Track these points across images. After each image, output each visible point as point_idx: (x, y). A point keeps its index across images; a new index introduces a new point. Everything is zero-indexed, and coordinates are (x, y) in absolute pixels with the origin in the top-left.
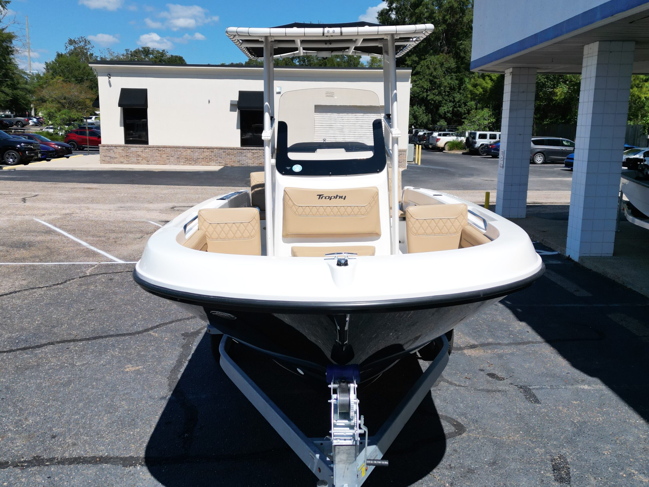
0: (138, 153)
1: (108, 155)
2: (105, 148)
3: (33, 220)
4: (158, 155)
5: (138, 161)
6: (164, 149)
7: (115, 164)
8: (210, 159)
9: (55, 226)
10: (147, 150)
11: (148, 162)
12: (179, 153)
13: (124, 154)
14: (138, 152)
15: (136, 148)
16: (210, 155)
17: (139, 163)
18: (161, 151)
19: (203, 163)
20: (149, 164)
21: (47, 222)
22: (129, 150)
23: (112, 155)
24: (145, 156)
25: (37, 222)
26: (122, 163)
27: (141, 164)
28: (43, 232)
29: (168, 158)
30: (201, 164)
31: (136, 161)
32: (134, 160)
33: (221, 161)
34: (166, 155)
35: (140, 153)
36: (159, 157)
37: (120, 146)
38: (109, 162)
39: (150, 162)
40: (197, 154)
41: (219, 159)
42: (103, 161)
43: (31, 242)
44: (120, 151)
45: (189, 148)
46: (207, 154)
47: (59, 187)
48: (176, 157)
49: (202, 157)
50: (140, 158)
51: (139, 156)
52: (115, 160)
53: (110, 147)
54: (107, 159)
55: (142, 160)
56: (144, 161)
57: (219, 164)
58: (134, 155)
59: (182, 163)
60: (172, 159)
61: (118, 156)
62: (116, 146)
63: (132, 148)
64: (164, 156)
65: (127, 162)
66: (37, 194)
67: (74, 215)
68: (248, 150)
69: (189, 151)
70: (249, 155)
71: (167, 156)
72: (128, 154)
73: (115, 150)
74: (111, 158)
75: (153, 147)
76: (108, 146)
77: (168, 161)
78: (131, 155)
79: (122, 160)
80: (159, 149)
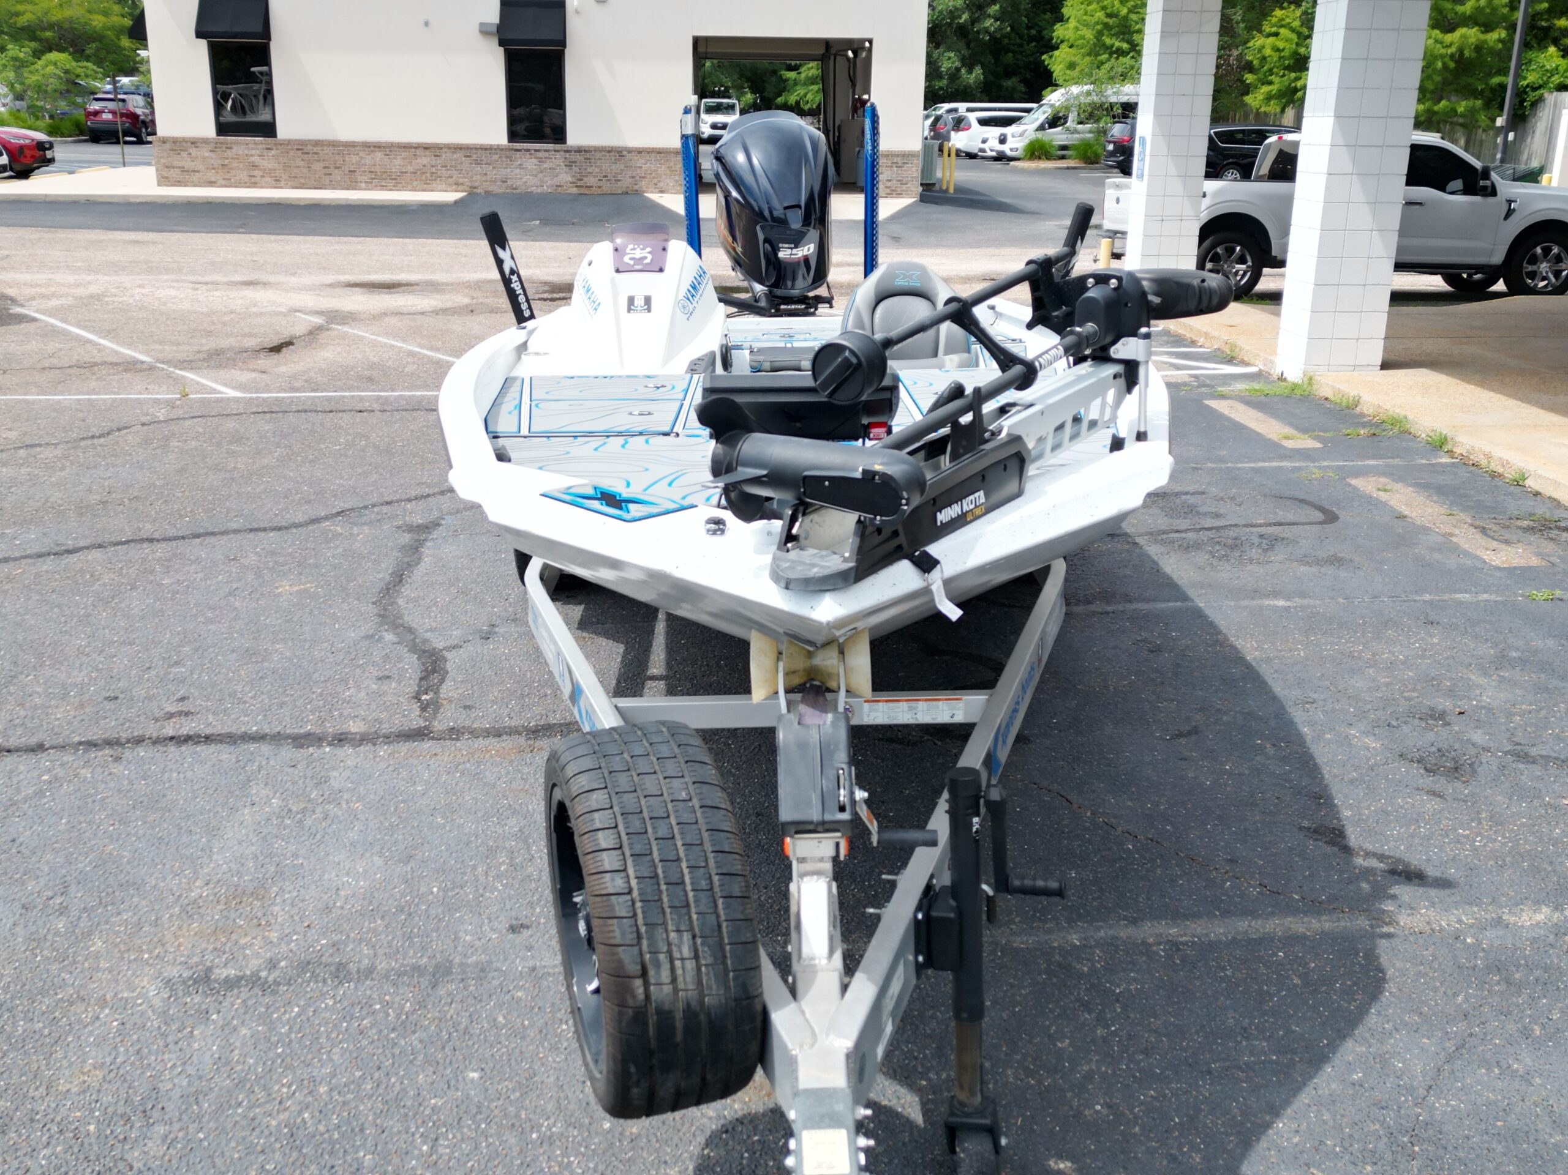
0: (252, 159)
1: (175, 163)
2: (168, 146)
4: (302, 164)
5: (253, 180)
6: (316, 149)
7: (195, 186)
8: (432, 173)
10: (273, 152)
11: (277, 184)
13: (217, 162)
14: (252, 155)
15: (247, 146)
16: (433, 163)
17: (254, 185)
18: (308, 153)
19: (415, 184)
20: (281, 188)
22: (229, 153)
23: (188, 164)
24: (270, 166)
26: (211, 184)
27: (262, 187)
29: (326, 171)
30: (410, 187)
31: (247, 179)
32: (243, 176)
33: (461, 180)
34: (322, 164)
35: (256, 159)
36: (305, 171)
37: (206, 141)
38: (179, 183)
39: (282, 183)
40: (398, 161)
41: (455, 174)
42: (163, 181)
44: (206, 154)
45: (378, 146)
46: (425, 161)
48: (347, 168)
49: (410, 168)
50: (256, 173)
51: (254, 166)
52: (195, 178)
53: (179, 145)
54: (174, 174)
55: (262, 176)
56: (268, 179)
57: (454, 187)
58: (241, 165)
59: (363, 185)
60: (337, 175)
61: (201, 167)
62: (195, 142)
63: (235, 147)
64: (318, 166)
65: (223, 182)
68: (528, 150)
69: (379, 155)
70: (531, 163)
71: (325, 168)
72: (226, 162)
73: (193, 151)
74: (183, 170)
75: (289, 142)
76: (174, 140)
77: (327, 179)
78: (235, 164)
79: (211, 176)
80: (302, 147)
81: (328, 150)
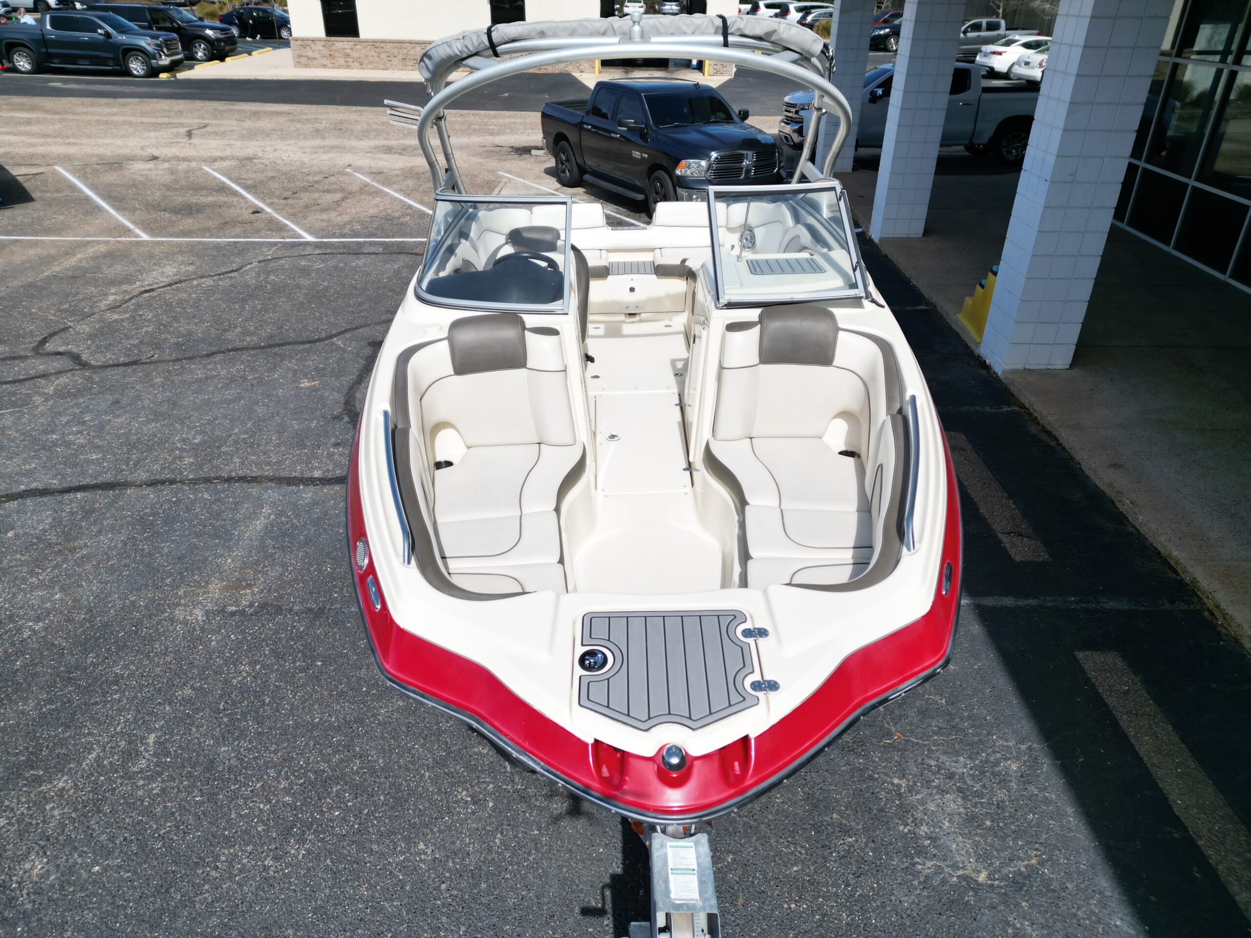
0: (346, 51)
1: (304, 54)
2: (299, 43)
3: (201, 169)
4: (374, 54)
5: (347, 63)
6: (382, 45)
7: (315, 68)
9: (231, 179)
10: (358, 47)
11: (362, 65)
12: (405, 51)
13: (327, 53)
14: (346, 49)
15: (342, 43)
17: (348, 67)
18: (378, 48)
20: (364, 70)
21: (220, 173)
22: (333, 48)
23: (310, 54)
24: (357, 55)
25: (207, 173)
26: (324, 67)
27: (352, 70)
28: (214, 190)
29: (389, 59)
31: (344, 63)
32: (341, 61)
34: (386, 55)
35: (349, 51)
36: (377, 58)
37: (320, 40)
38: (306, 66)
39: (364, 66)
42: (298, 64)
43: (199, 205)
44: (320, 48)
47: (238, 111)
48: (400, 57)
50: (350, 60)
51: (348, 55)
52: (315, 62)
53: (306, 42)
54: (303, 61)
55: (353, 62)
56: (356, 64)
58: (340, 55)
60: (395, 61)
61: (318, 56)
62: (313, 40)
63: (337, 44)
64: (384, 56)
65: (332, 67)
66: (206, 122)
67: (255, 161)
71: (388, 57)
72: (332, 53)
73: (314, 47)
74: (309, 58)
75: (367, 41)
76: (303, 40)
77: (389, 64)
78: (337, 54)
79: (324, 61)
80: (375, 44)
81: (389, 46)
